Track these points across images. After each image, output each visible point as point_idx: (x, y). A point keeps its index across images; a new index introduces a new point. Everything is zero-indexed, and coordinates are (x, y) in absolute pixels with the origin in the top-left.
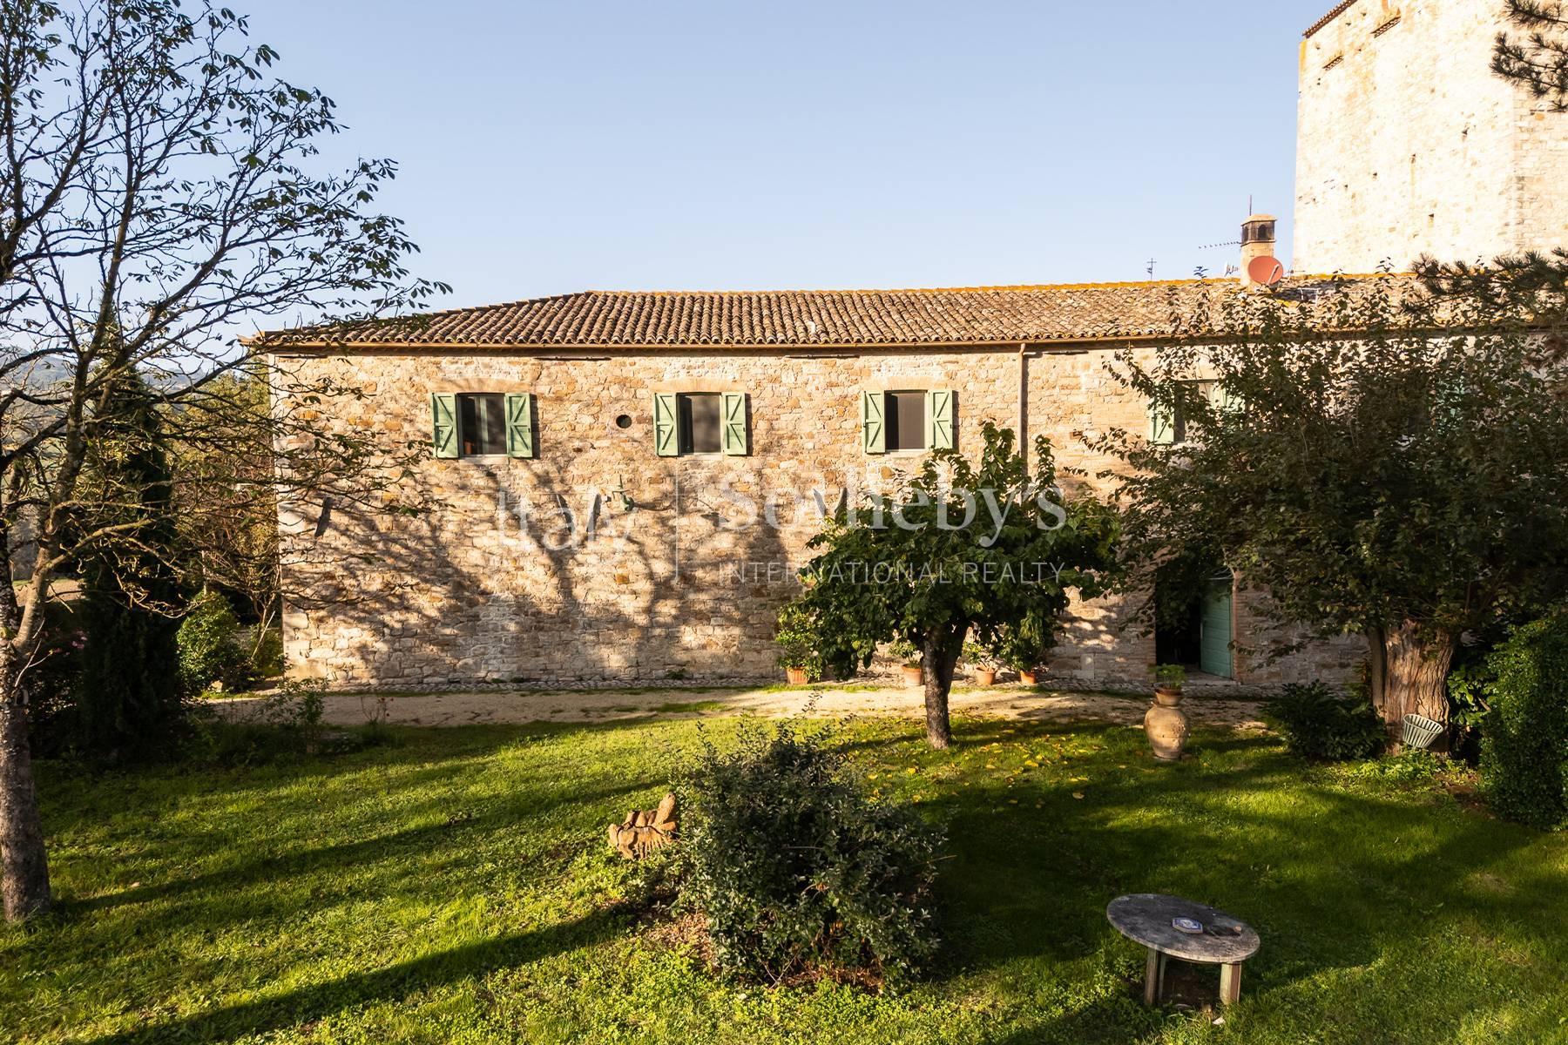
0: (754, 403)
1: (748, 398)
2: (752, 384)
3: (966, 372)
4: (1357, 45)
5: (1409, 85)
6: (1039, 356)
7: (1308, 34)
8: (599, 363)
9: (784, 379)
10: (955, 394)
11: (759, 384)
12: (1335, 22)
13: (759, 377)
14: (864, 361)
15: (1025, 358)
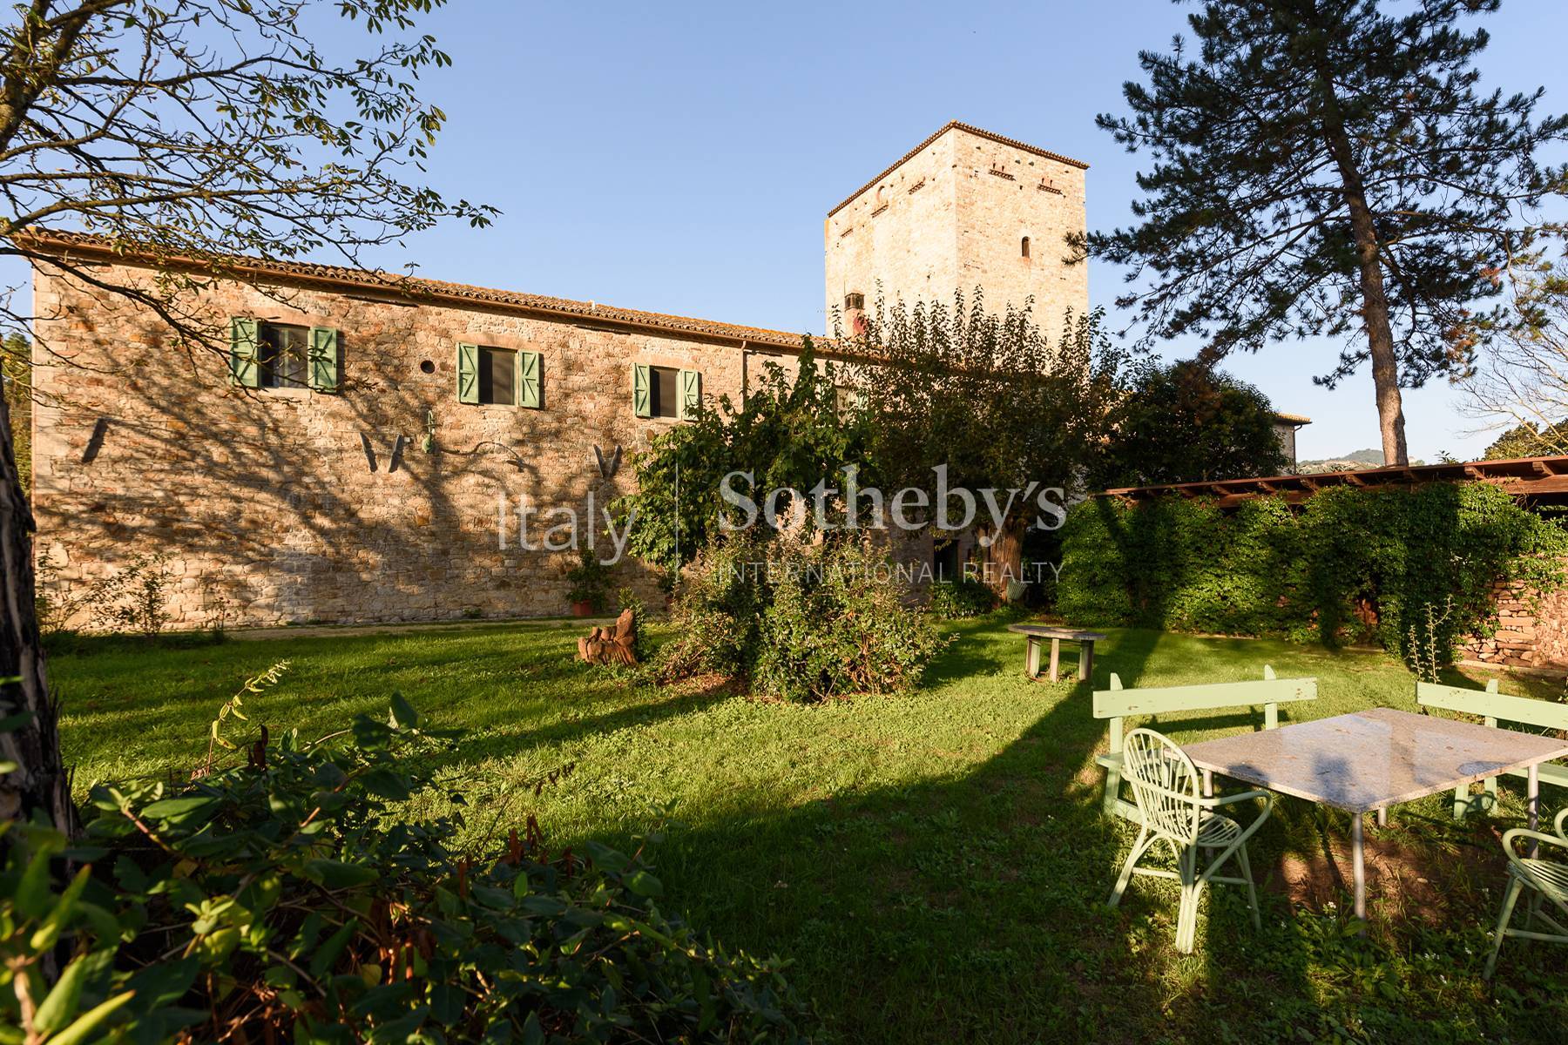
0: (547, 362)
1: (541, 358)
2: (544, 346)
3: (706, 359)
4: (862, 222)
5: (894, 248)
6: (754, 353)
7: (831, 215)
8: (406, 308)
9: (571, 344)
10: (700, 375)
11: (550, 347)
12: (847, 207)
13: (551, 340)
14: (634, 338)
15: (745, 354)
